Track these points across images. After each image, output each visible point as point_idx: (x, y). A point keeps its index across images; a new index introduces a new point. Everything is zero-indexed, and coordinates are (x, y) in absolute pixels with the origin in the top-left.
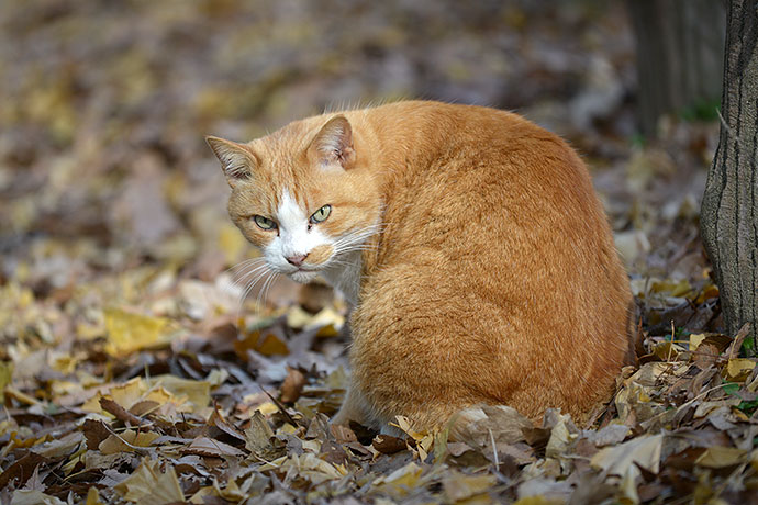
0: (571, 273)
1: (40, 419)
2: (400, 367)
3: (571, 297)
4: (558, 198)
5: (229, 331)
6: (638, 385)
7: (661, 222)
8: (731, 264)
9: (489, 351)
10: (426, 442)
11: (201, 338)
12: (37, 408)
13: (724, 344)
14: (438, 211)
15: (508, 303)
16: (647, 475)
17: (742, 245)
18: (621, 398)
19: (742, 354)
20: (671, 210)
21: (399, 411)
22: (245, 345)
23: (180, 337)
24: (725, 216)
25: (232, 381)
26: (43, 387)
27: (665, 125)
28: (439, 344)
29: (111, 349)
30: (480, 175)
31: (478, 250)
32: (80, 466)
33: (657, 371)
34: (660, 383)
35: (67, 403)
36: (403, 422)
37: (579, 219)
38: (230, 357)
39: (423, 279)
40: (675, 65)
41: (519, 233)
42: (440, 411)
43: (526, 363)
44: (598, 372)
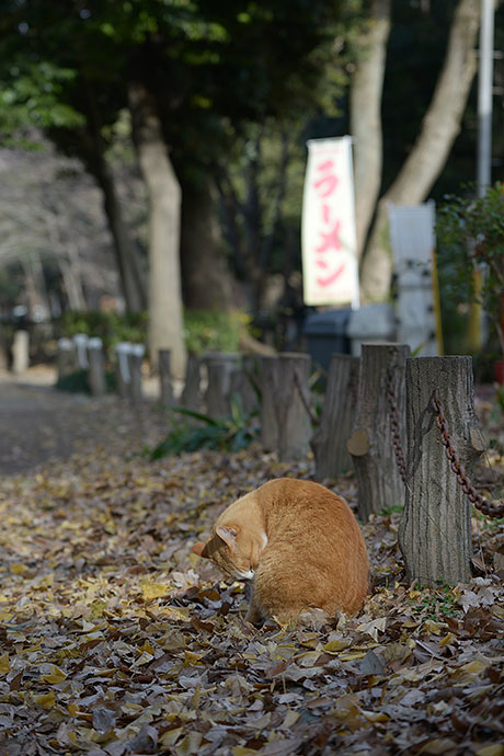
0: (347, 555)
1: (118, 622)
2: (275, 594)
3: (347, 566)
4: (342, 524)
5: (195, 590)
6: (373, 603)
7: (374, 550)
8: (410, 554)
9: (312, 587)
10: (285, 627)
11: (182, 593)
12: (116, 618)
13: (407, 587)
14: (292, 527)
15: (322, 567)
16: (380, 633)
17: (415, 546)
18: (366, 608)
19: (415, 589)
20: (378, 546)
21: (274, 613)
22: (202, 595)
23: (174, 593)
24: (408, 534)
25: (197, 608)
26: (118, 611)
27: (371, 517)
28: (292, 586)
29: (145, 598)
30: (309, 512)
31: (309, 545)
32: (137, 637)
33: (380, 597)
34: (382, 602)
35: (129, 617)
36: (276, 619)
37: (350, 533)
38: (195, 600)
39: (283, 558)
40: (375, 493)
41: (325, 539)
42: (292, 612)
43: (329, 592)
44: (359, 598)
